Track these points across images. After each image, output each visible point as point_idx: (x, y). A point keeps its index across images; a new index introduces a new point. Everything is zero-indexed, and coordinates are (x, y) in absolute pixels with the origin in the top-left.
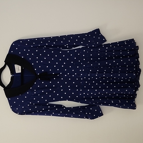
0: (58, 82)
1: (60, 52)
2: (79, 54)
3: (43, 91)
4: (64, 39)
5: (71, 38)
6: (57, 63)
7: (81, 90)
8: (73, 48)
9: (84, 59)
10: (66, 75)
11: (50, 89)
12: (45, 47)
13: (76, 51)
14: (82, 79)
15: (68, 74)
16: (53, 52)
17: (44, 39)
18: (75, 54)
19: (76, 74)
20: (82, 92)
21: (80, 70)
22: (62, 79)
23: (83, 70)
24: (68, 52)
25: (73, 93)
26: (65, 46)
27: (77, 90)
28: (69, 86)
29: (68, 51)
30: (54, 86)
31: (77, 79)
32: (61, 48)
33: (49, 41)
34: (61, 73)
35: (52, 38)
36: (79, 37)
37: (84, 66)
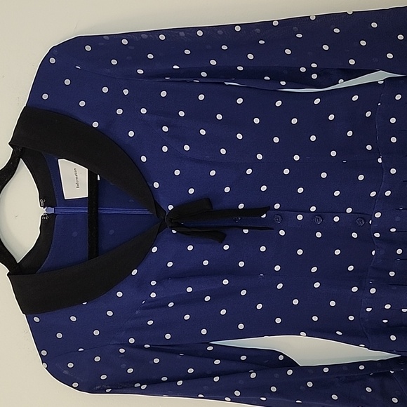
0: (263, 249)
1: (279, 103)
2: (368, 114)
3: (189, 290)
4: (299, 36)
5: (337, 31)
6: (260, 157)
7: (373, 291)
8: (342, 84)
9: (394, 140)
10: (300, 217)
11: (226, 282)
12: (204, 74)
13: (355, 98)
14: (377, 235)
15: (313, 209)
16: (240, 101)
17: (200, 33)
18: (351, 115)
19: (349, 210)
20: (377, 301)
21: (373, 194)
22: (282, 233)
23: (388, 193)
24: (317, 101)
25: (333, 303)
26: (303, 70)
27: (355, 289)
28: (314, 270)
29: (316, 95)
30: (241, 264)
31: (355, 235)
32: (283, 83)
33: (224, 47)
34: (277, 206)
35: (238, 29)
36: (374, 25)
37: (393, 171)
